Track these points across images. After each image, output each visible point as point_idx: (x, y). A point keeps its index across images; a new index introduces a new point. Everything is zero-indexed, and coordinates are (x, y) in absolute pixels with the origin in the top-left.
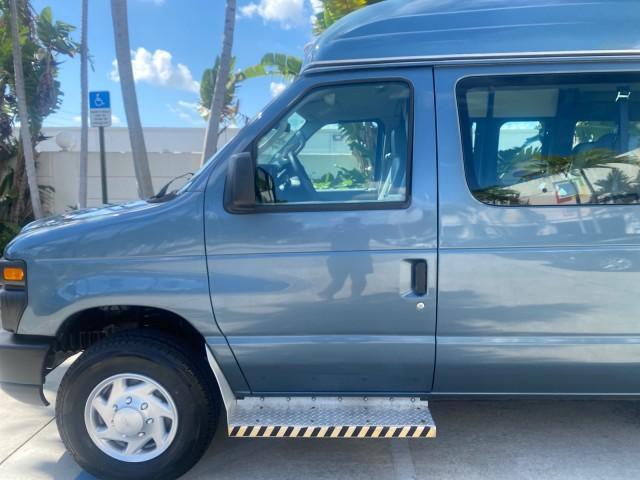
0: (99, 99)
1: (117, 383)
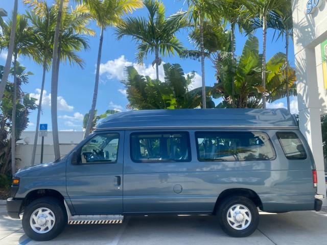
0: (43, 127)
1: (40, 210)
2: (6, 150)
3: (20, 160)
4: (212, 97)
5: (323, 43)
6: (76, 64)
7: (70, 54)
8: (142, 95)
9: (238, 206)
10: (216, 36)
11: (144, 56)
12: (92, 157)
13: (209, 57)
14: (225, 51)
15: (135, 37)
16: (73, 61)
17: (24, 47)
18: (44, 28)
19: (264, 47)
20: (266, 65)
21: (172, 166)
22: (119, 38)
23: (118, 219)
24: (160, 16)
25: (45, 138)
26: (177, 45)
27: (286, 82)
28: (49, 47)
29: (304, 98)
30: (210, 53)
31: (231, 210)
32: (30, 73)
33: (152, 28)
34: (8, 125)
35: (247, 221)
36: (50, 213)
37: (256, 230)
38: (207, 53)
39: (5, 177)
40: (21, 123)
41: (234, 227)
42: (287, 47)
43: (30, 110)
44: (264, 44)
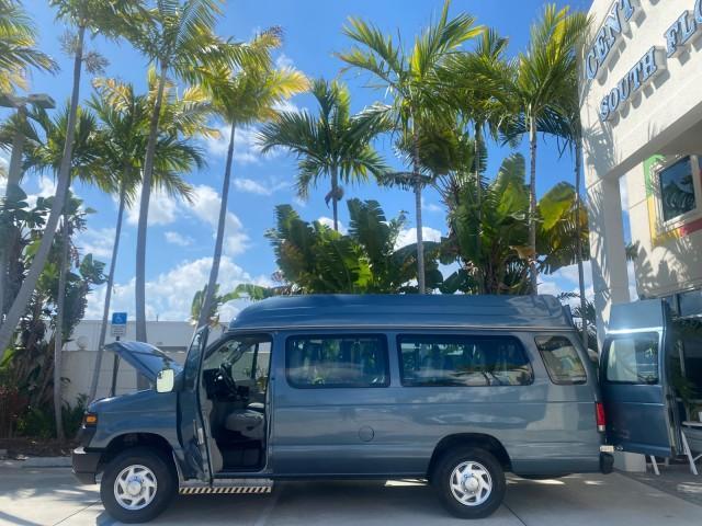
0: (118, 318)
1: (131, 469)
3: (69, 380)
4: (438, 261)
5: (648, 161)
6: (180, 197)
7: (168, 177)
8: (305, 259)
9: (470, 465)
10: (448, 143)
11: (312, 181)
13: (434, 184)
14: (466, 170)
15: (294, 149)
16: (175, 189)
17: (82, 164)
18: (124, 128)
22: (264, 150)
23: (264, 485)
24: (342, 111)
26: (373, 162)
28: (131, 164)
30: (435, 176)
31: (457, 471)
32: (88, 211)
33: (325, 132)
34: (48, 312)
35: (484, 491)
36: (148, 476)
37: (502, 506)
38: (428, 178)
39: (40, 413)
40: (72, 310)
41: (463, 500)
42: (578, 170)
43: (92, 286)
44: (533, 163)
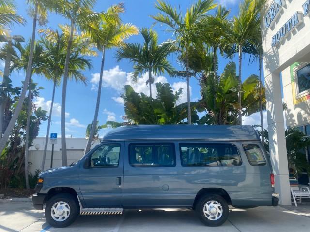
0: (53, 136)
1: (59, 203)
2: (19, 155)
3: (31, 163)
4: (197, 110)
5: (292, 66)
6: (81, 82)
7: (75, 73)
8: (137, 109)
9: (213, 202)
10: (201, 59)
12: (99, 162)
13: (195, 76)
14: (209, 70)
15: (132, 60)
16: (78, 78)
17: (37, 67)
18: (55, 51)
19: (240, 70)
20: (242, 85)
21: (161, 170)
22: (118, 60)
23: (119, 211)
24: (154, 43)
25: (55, 145)
26: (167, 66)
27: (260, 99)
28: (59, 67)
29: (272, 114)
30: (195, 72)
31: (206, 205)
32: (41, 88)
33: (146, 53)
34: (22, 133)
35: (219, 214)
36: (66, 206)
37: (227, 221)
38: (192, 73)
39: (19, 178)
40: (33, 132)
41: (209, 218)
42: (260, 70)
43: (41, 121)
44: (240, 67)
